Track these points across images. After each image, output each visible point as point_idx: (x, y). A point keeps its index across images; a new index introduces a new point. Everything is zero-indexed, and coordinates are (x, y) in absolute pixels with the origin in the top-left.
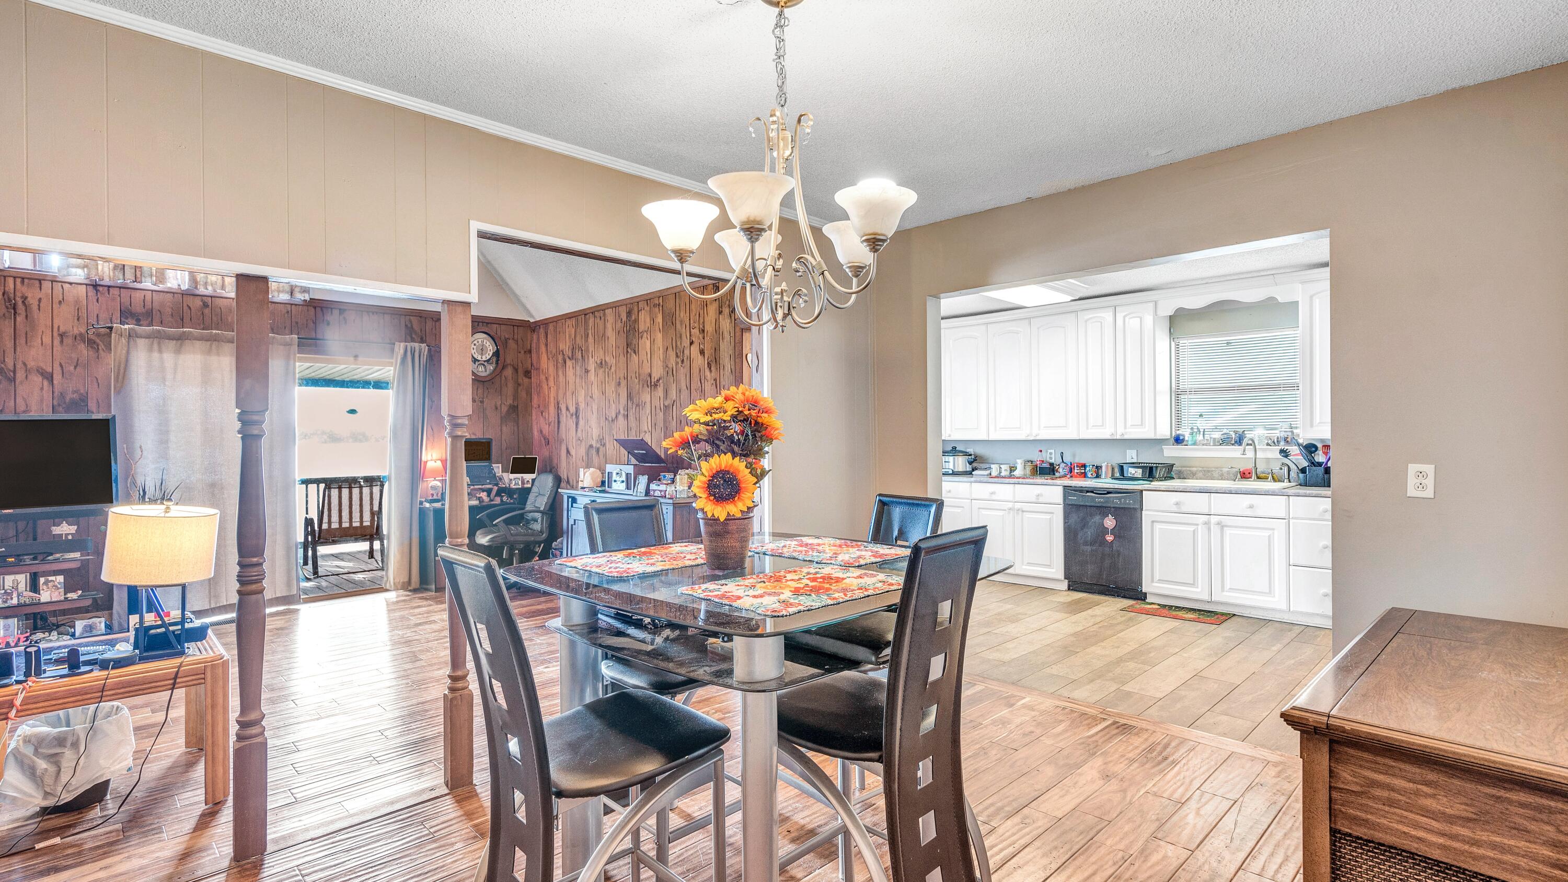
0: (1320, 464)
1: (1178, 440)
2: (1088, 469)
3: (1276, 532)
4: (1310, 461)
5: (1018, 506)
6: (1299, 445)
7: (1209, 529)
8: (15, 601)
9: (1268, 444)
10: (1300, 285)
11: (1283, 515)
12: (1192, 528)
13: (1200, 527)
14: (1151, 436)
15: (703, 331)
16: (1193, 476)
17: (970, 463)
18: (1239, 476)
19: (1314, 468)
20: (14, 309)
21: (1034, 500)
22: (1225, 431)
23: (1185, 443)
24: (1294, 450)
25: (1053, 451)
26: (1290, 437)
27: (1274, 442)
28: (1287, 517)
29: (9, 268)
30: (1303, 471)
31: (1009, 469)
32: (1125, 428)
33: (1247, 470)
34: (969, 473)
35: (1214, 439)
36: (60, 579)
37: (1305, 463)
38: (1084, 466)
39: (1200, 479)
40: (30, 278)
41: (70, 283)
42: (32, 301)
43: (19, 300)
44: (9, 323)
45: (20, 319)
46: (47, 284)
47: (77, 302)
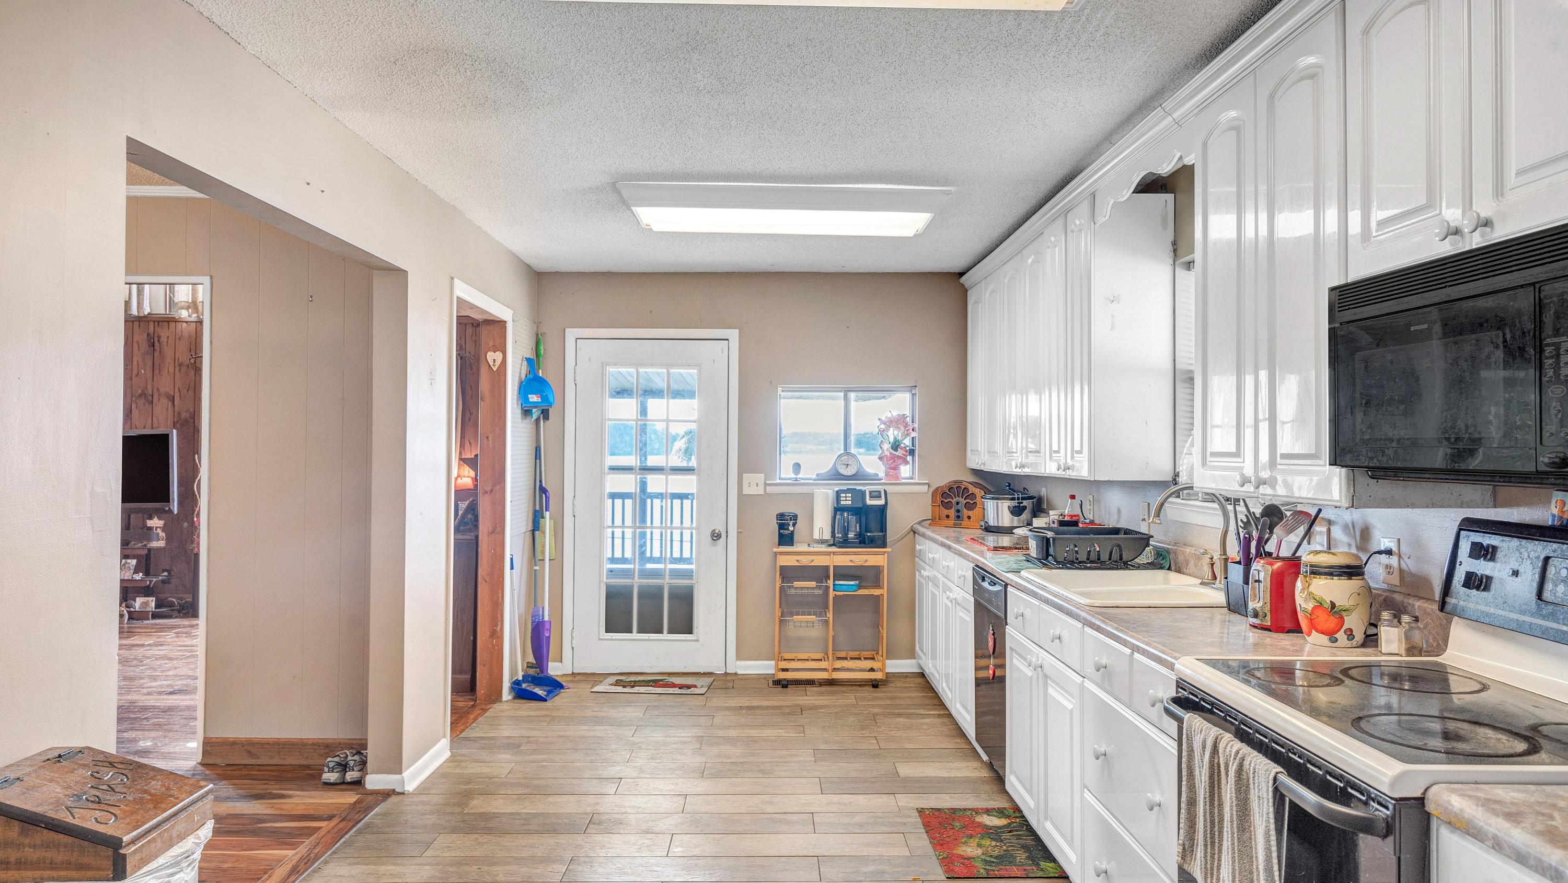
20: (153, 346)
29: (149, 314)
36: (134, 562)
40: (162, 321)
41: (187, 322)
42: (164, 339)
43: (156, 339)
44: (149, 358)
45: (157, 354)
46: (172, 325)
47: (189, 337)
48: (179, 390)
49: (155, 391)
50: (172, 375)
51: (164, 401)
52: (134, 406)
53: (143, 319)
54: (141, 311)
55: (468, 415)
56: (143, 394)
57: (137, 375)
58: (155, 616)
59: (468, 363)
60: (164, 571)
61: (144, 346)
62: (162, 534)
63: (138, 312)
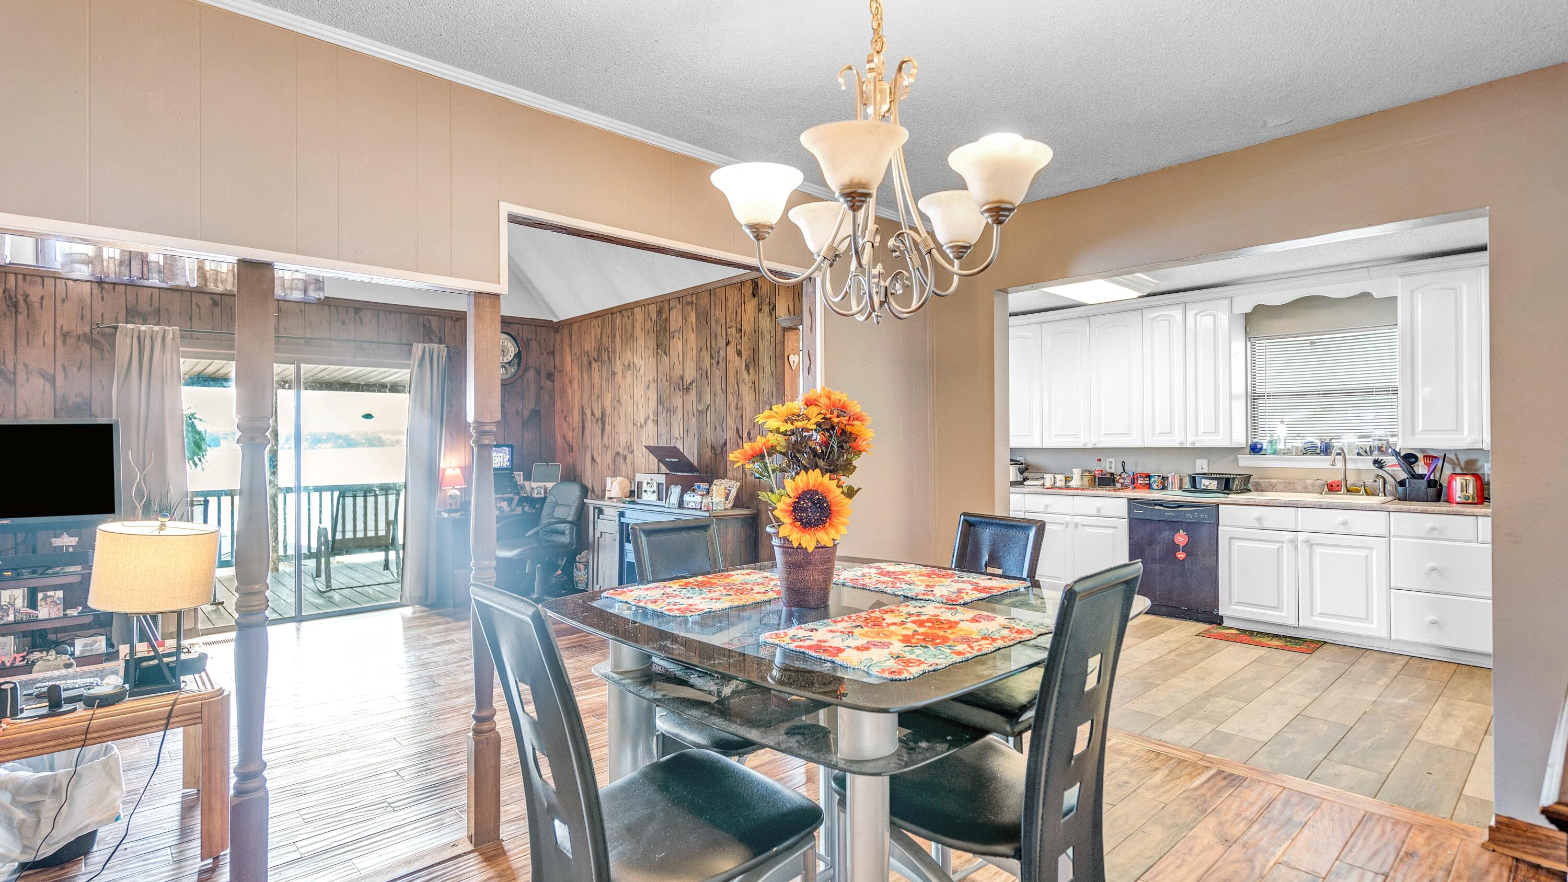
0: (1422, 477)
1: (1255, 449)
2: (1153, 479)
3: (1374, 552)
4: (1410, 472)
5: (1077, 519)
6: (1397, 454)
7: (1296, 547)
8: (11, 618)
9: (1359, 454)
10: (1399, 279)
11: (1383, 533)
12: (1276, 546)
13: (1285, 545)
14: (1226, 444)
15: (741, 330)
16: (1272, 488)
17: (1021, 472)
18: (1326, 489)
19: (1416, 481)
21: (1095, 513)
22: (1309, 439)
23: (1263, 452)
24: (1390, 460)
25: (1113, 460)
26: (1384, 446)
27: (1366, 452)
28: (1388, 535)
30: (1402, 483)
31: (1064, 480)
32: (1197, 435)
33: (1335, 482)
34: (1020, 483)
35: (1297, 448)
37: (1403, 475)
38: (1149, 476)
39: (1281, 491)
44: (8, 322)
47: (81, 300)
50: (52, 349)
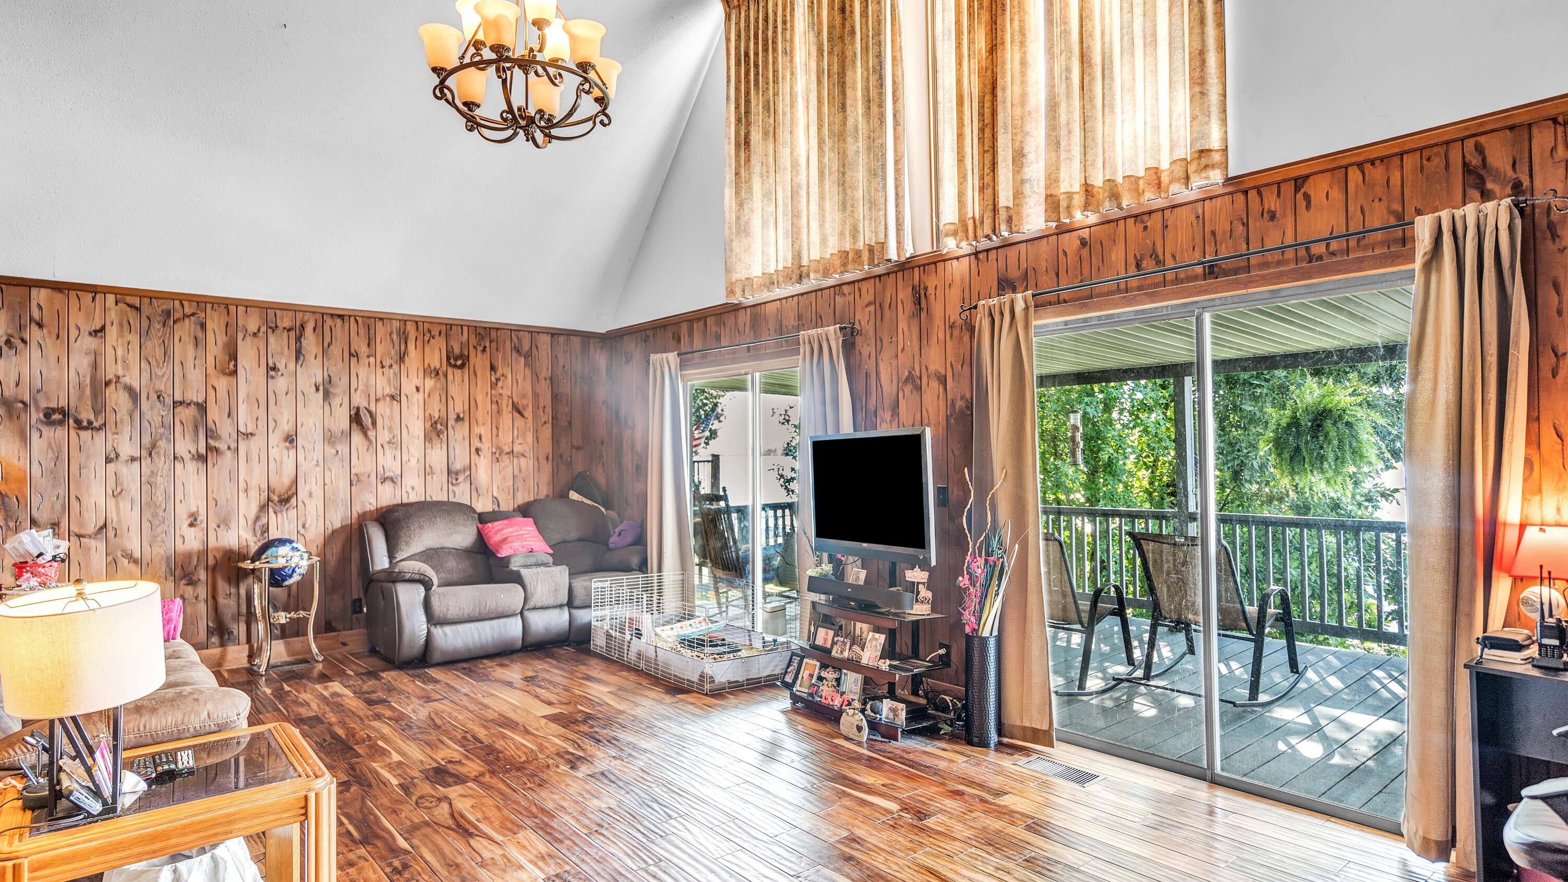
8: (846, 654)
20: (920, 304)
29: (912, 256)
36: (884, 637)
40: (929, 264)
41: (957, 258)
42: (931, 291)
43: (922, 292)
44: (915, 322)
45: (923, 315)
46: (940, 266)
47: (962, 281)
48: (952, 365)
49: (924, 371)
50: (943, 345)
51: (934, 384)
52: (901, 395)
53: (907, 266)
54: (902, 254)
55: (1547, 361)
56: (910, 378)
57: (903, 350)
58: (909, 733)
59: (1542, 221)
60: (942, 646)
61: (909, 306)
62: (925, 593)
63: (899, 256)
